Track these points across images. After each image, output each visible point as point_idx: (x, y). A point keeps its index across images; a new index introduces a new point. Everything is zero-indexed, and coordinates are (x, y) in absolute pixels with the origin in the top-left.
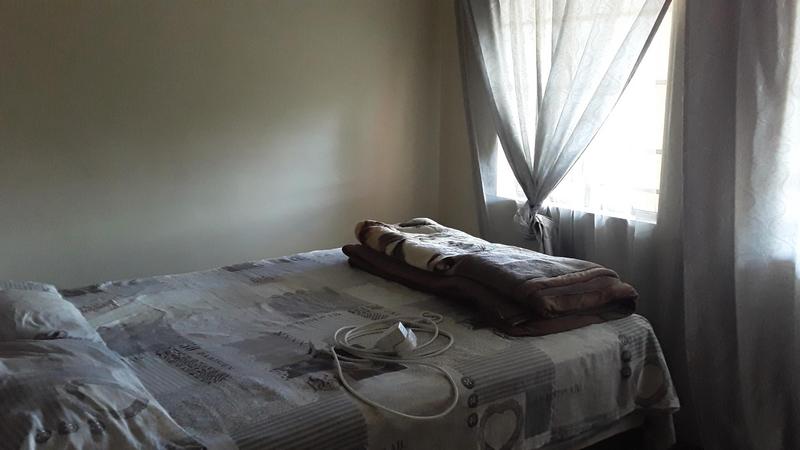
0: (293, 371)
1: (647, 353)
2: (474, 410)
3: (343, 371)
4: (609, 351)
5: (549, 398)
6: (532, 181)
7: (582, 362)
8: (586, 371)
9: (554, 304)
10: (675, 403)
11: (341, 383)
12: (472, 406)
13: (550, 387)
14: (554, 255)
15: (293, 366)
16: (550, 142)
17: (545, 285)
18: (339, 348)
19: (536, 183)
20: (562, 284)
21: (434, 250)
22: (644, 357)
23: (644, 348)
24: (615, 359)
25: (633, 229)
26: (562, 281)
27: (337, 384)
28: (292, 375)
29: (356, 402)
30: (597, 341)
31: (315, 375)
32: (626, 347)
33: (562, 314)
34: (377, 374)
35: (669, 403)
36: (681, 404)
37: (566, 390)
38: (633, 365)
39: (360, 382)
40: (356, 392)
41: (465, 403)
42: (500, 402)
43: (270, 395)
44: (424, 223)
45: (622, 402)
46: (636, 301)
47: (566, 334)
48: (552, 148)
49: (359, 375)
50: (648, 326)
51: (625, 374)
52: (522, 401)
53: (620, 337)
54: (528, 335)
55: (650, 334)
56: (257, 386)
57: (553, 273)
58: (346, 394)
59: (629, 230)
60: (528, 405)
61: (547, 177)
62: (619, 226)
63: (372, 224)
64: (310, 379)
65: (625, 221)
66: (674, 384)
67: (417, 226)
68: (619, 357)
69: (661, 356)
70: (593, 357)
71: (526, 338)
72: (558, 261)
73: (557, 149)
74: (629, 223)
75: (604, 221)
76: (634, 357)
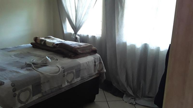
0: (22, 68)
1: (99, 61)
2: (64, 73)
3: (34, 67)
4: (92, 61)
5: (80, 70)
6: (75, 28)
7: (86, 63)
8: (87, 65)
9: (80, 52)
10: (105, 71)
11: (34, 69)
12: (64, 72)
13: (80, 68)
14: (80, 42)
15: (22, 67)
16: (78, 19)
17: (78, 48)
18: (32, 63)
19: (76, 29)
20: (82, 48)
21: (53, 42)
22: (99, 62)
23: (99, 60)
24: (93, 62)
25: (97, 38)
26: (82, 47)
27: (33, 69)
28: (22, 69)
29: (38, 72)
30: (90, 59)
31: (27, 68)
32: (95, 60)
33: (82, 54)
34: (42, 67)
35: (104, 71)
36: (106, 71)
37: (83, 69)
38: (97, 63)
39: (39, 69)
40: (38, 71)
41: (62, 72)
42: (70, 71)
43: (17, 72)
44: (51, 37)
45: (95, 71)
46: (97, 51)
47: (83, 58)
48: (79, 20)
49: (38, 68)
50: (99, 56)
51: (95, 65)
52: (74, 71)
53: (94, 58)
54: (75, 58)
55: (100, 57)
56: (14, 71)
57: (80, 46)
58: (35, 71)
59: (96, 38)
60: (76, 72)
61: (78, 27)
62: (94, 37)
63: (38, 37)
64: (27, 69)
65: (95, 36)
66: (105, 67)
67: (49, 38)
68: (94, 62)
69: (102, 61)
70: (89, 62)
71: (75, 59)
72: (81, 44)
73: (80, 20)
74: (96, 37)
75: (91, 36)
76: (97, 62)
